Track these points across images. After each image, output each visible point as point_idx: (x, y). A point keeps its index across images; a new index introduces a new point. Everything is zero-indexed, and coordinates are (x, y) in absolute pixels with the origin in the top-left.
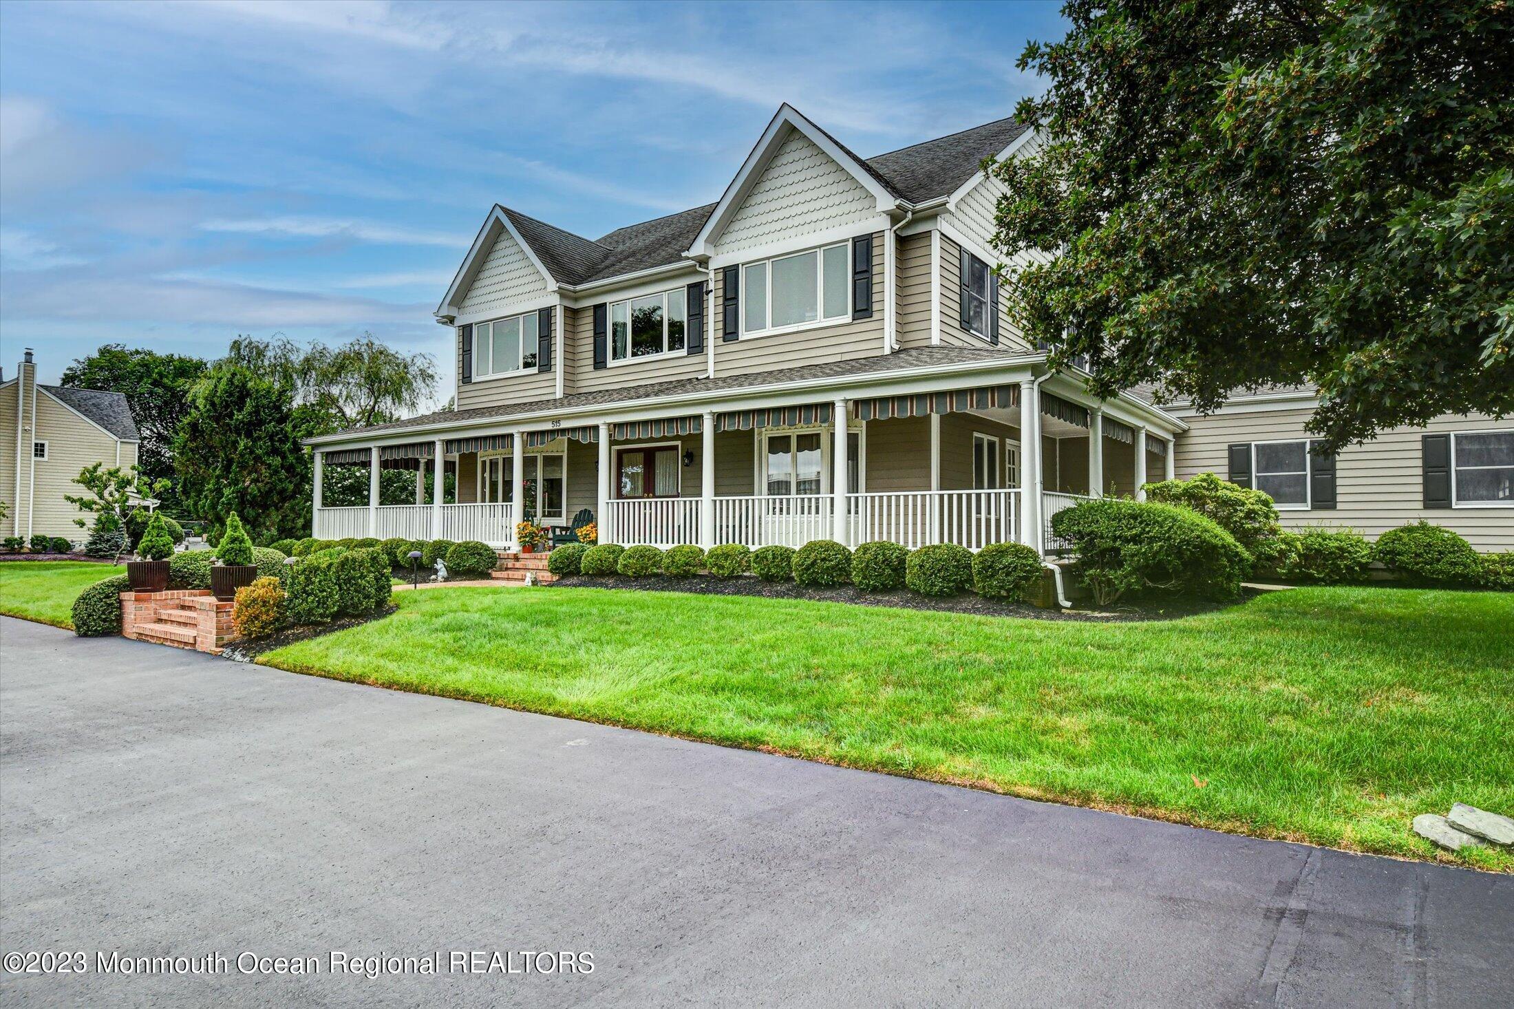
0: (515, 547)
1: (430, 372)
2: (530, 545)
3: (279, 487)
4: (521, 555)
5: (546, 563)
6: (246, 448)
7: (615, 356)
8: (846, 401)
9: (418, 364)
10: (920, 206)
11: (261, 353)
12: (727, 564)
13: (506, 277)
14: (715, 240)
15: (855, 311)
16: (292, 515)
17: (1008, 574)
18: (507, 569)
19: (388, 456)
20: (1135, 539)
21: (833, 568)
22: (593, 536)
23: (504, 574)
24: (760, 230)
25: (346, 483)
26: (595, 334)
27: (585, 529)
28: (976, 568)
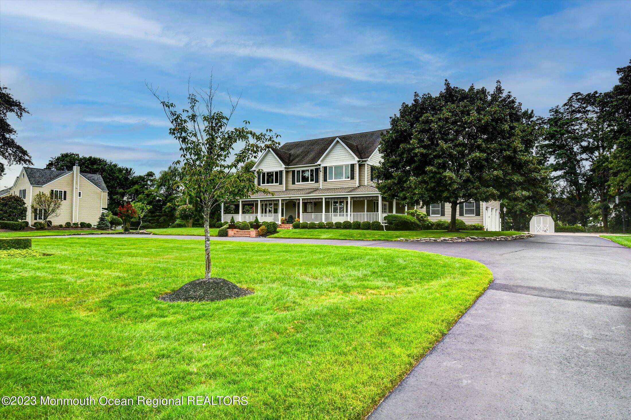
0: (280, 223)
2: (284, 222)
7: (297, 182)
8: (350, 197)
10: (363, 160)
13: (270, 162)
14: (322, 161)
15: (351, 178)
17: (376, 226)
20: (395, 220)
22: (299, 220)
24: (331, 160)
26: (293, 176)
27: (297, 219)
28: (371, 224)
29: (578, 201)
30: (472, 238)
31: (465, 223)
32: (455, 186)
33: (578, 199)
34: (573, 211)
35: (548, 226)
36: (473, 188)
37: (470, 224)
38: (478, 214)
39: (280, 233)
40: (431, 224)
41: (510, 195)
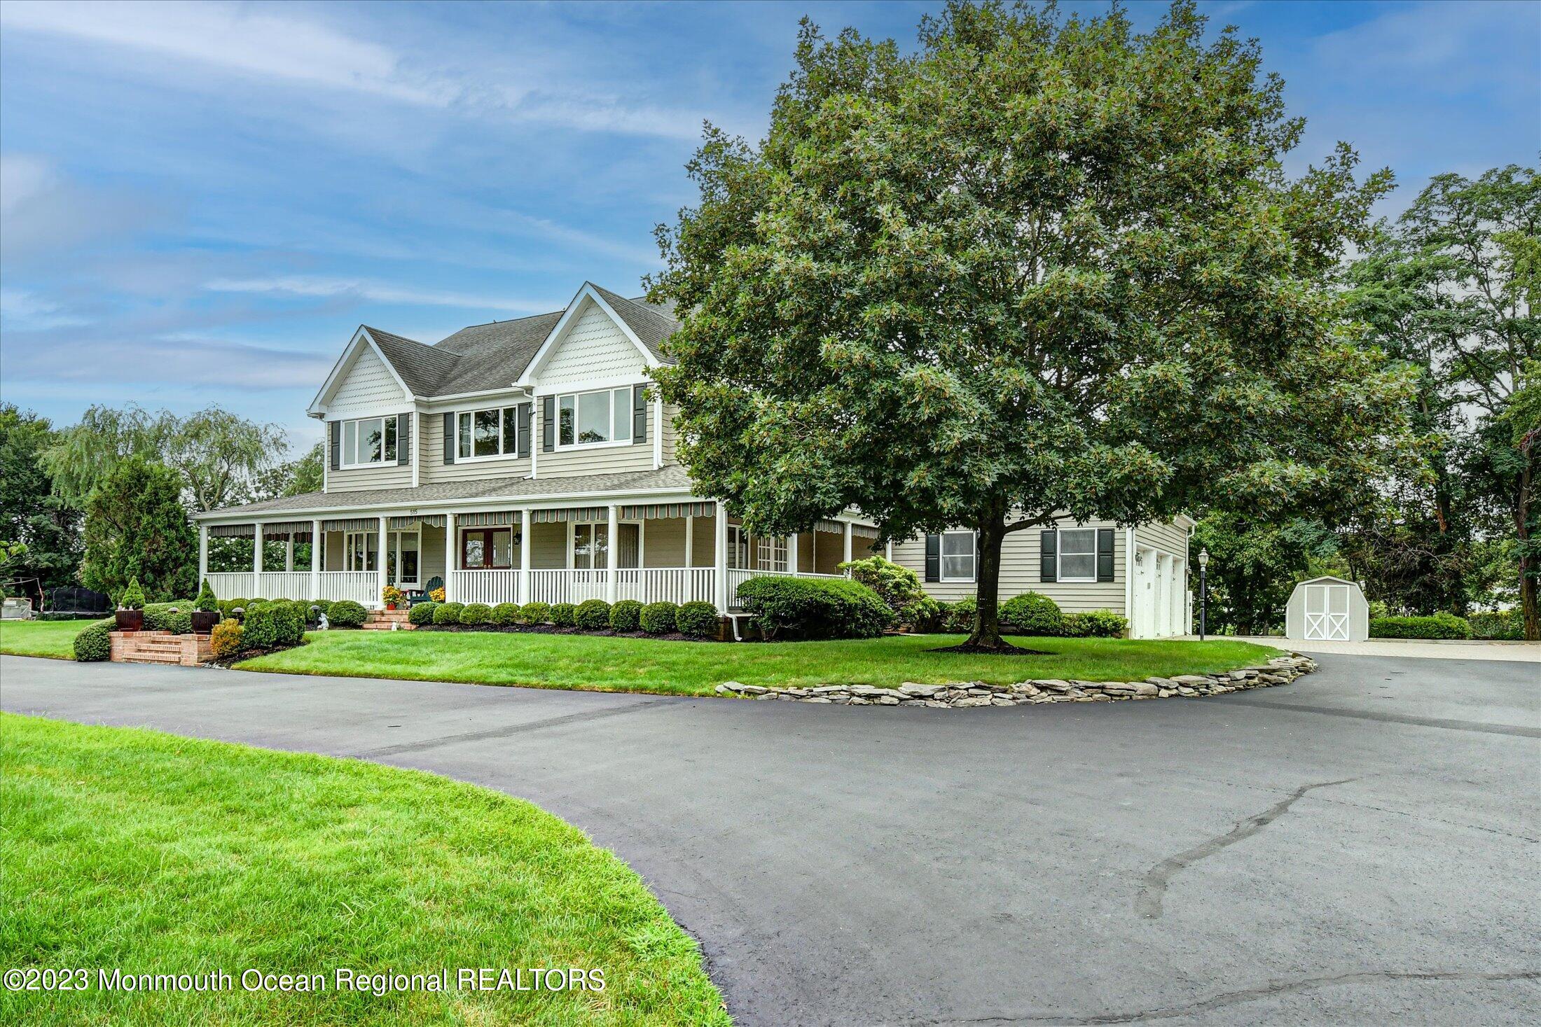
0: (380, 605)
1: (282, 440)
2: (393, 605)
3: (174, 556)
4: (386, 612)
5: (407, 617)
6: (148, 524)
7: (461, 455)
8: (617, 507)
9: (271, 433)
11: (114, 422)
12: (533, 616)
13: (370, 384)
14: (538, 374)
15: (635, 437)
16: (184, 579)
17: (693, 619)
18: (375, 622)
19: (269, 531)
20: (771, 599)
21: (598, 617)
22: (442, 597)
23: (374, 625)
24: (570, 371)
25: (216, 550)
26: (445, 435)
27: (436, 592)
28: (678, 614)
29: (1442, 533)
30: (1042, 688)
31: (1057, 609)
32: (955, 434)
33: (1443, 528)
34: (1426, 566)
35: (1347, 615)
36: (1049, 445)
37: (1079, 611)
38: (1107, 574)
39: (313, 645)
40: (932, 611)
41: (1223, 480)
